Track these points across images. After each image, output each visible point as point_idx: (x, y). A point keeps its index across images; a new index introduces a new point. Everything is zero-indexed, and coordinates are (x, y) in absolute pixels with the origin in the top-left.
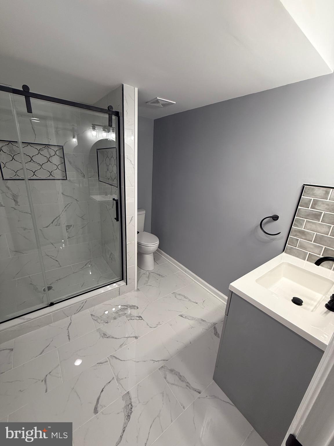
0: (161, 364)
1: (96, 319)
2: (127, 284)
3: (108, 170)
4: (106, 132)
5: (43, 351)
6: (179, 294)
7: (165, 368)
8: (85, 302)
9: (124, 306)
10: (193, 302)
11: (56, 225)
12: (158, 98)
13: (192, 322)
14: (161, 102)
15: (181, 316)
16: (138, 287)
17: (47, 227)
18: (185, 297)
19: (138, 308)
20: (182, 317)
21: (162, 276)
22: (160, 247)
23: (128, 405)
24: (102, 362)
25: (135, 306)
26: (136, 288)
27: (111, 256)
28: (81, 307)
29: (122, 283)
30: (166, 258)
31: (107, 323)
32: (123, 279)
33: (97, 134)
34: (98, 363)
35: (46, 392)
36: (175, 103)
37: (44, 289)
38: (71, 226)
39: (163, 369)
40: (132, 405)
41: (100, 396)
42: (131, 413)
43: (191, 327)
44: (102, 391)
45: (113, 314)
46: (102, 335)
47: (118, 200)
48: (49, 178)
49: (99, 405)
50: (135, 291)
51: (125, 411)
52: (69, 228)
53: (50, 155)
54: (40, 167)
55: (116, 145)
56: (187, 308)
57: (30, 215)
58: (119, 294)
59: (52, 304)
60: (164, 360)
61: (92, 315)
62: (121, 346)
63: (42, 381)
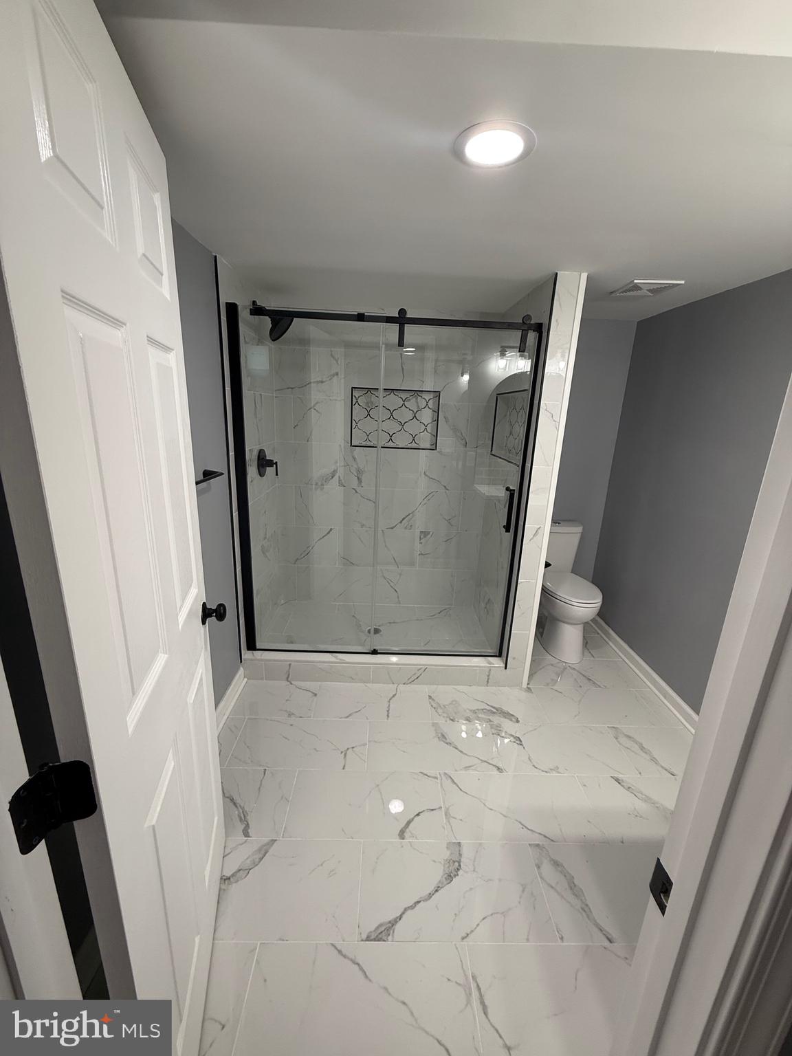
0: (537, 840)
1: (435, 705)
2: (506, 668)
3: (511, 433)
4: (525, 358)
5: (350, 715)
6: (629, 737)
7: (542, 850)
8: (422, 670)
9: (492, 707)
10: (662, 767)
11: (406, 528)
12: (635, 281)
13: (641, 806)
14: (645, 288)
15: (617, 780)
16: (531, 684)
17: (392, 528)
18: (642, 748)
19: (518, 721)
20: (619, 783)
21: (594, 683)
22: (602, 613)
23: (454, 862)
24: (429, 774)
25: (513, 715)
26: (524, 685)
27: (488, 607)
28: (415, 677)
29: (497, 663)
30: (618, 648)
31: (452, 720)
32: (500, 655)
33: (506, 365)
34: (422, 773)
35: (343, 769)
36: (683, 282)
37: (370, 630)
38: (429, 533)
39: (538, 850)
40: (460, 866)
41: (413, 819)
42: (455, 876)
43: (636, 814)
44: (418, 815)
45: (467, 711)
46: (440, 735)
47: (514, 490)
48: (410, 446)
49: (407, 830)
50: (521, 690)
51: (447, 866)
52: (425, 537)
53: (418, 407)
54: (401, 427)
55: (528, 386)
56: (640, 773)
57: (373, 504)
58: (488, 682)
59: (375, 652)
60: (545, 837)
61: (430, 697)
62: (467, 768)
63: (342, 752)
